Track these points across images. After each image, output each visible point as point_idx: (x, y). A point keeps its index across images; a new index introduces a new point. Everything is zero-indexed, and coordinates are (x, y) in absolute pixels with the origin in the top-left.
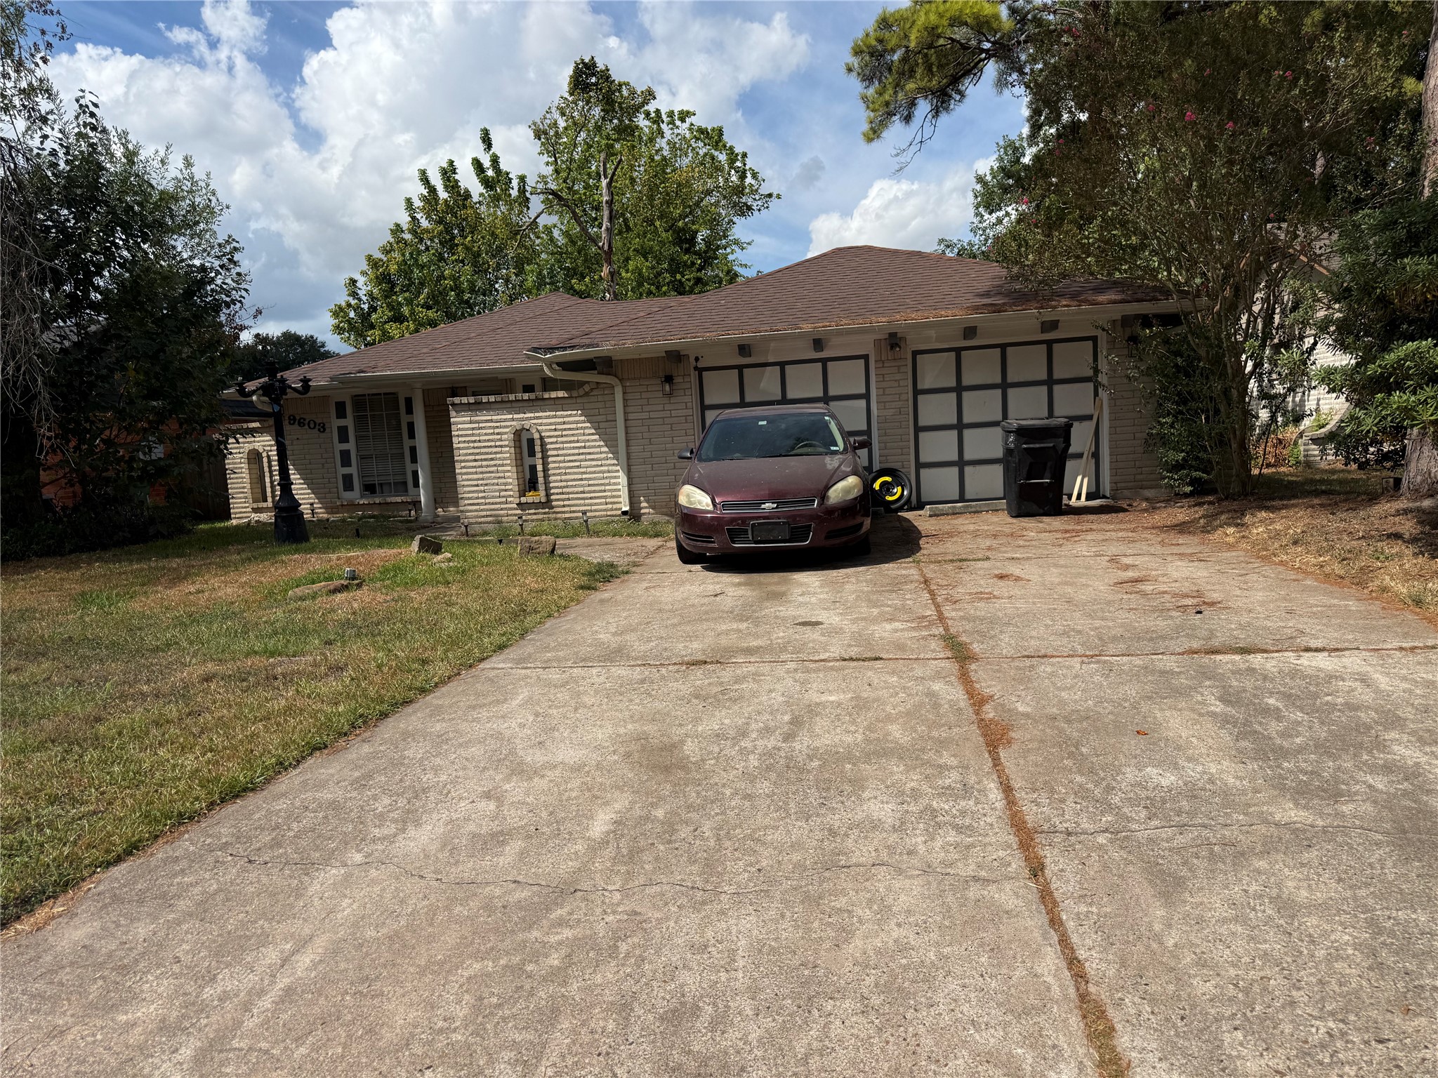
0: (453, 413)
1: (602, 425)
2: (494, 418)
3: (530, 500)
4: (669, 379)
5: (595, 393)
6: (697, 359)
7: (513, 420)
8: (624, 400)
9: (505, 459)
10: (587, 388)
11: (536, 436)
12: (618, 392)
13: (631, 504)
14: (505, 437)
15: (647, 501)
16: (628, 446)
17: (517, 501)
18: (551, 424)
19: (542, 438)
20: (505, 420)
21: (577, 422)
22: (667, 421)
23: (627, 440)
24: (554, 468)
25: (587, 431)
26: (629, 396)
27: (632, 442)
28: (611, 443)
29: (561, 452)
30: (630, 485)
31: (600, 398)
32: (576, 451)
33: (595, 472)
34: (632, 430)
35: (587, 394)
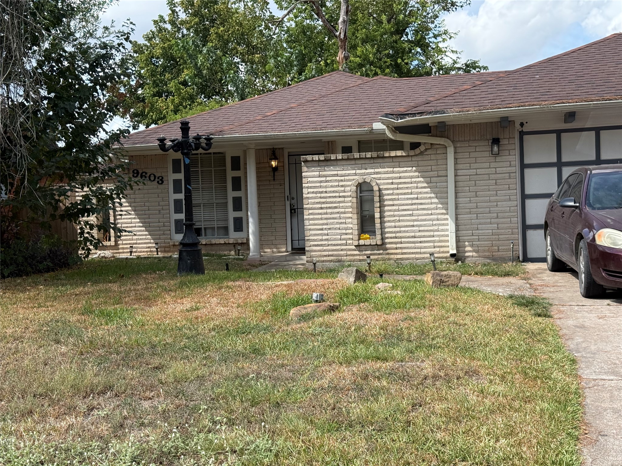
0: (304, 169)
1: (433, 179)
2: (339, 172)
3: (368, 242)
4: (496, 141)
5: (429, 152)
6: (522, 125)
7: (356, 174)
8: (456, 159)
9: (347, 207)
10: (422, 148)
11: (376, 188)
12: (451, 151)
13: (458, 247)
14: (348, 189)
15: (472, 246)
16: (456, 197)
17: (356, 243)
18: (388, 178)
19: (380, 190)
20: (349, 175)
21: (411, 177)
22: (492, 176)
23: (456, 193)
24: (389, 216)
25: (420, 185)
26: (460, 156)
27: (459, 194)
28: (441, 195)
29: (396, 202)
30: (457, 230)
31: (433, 157)
32: (410, 202)
33: (425, 220)
34: (460, 184)
35: (421, 153)
